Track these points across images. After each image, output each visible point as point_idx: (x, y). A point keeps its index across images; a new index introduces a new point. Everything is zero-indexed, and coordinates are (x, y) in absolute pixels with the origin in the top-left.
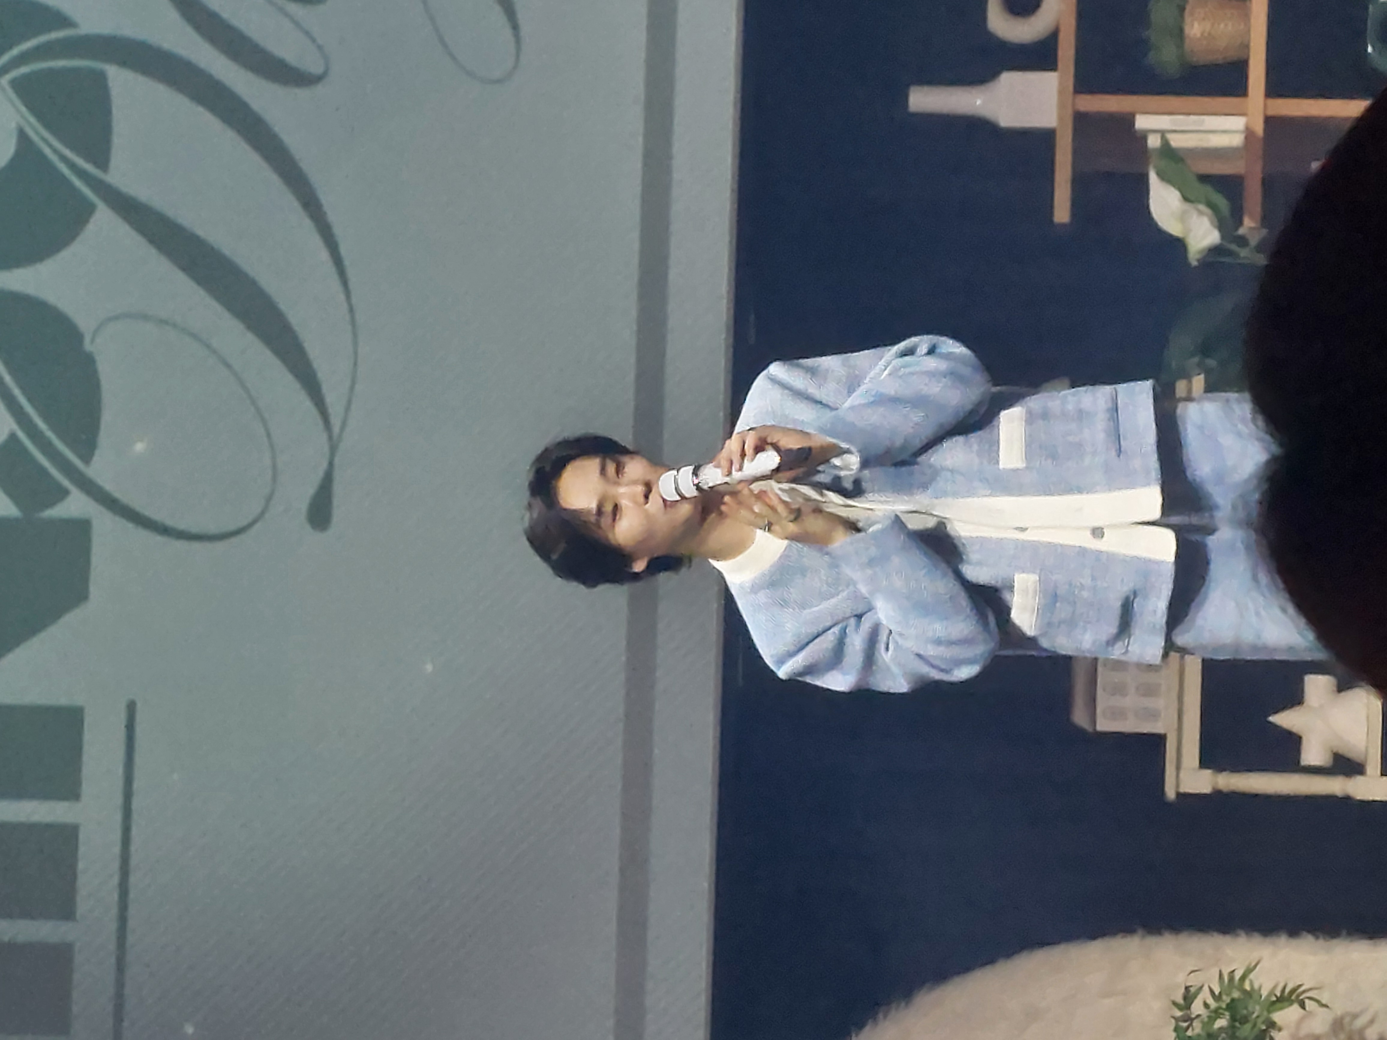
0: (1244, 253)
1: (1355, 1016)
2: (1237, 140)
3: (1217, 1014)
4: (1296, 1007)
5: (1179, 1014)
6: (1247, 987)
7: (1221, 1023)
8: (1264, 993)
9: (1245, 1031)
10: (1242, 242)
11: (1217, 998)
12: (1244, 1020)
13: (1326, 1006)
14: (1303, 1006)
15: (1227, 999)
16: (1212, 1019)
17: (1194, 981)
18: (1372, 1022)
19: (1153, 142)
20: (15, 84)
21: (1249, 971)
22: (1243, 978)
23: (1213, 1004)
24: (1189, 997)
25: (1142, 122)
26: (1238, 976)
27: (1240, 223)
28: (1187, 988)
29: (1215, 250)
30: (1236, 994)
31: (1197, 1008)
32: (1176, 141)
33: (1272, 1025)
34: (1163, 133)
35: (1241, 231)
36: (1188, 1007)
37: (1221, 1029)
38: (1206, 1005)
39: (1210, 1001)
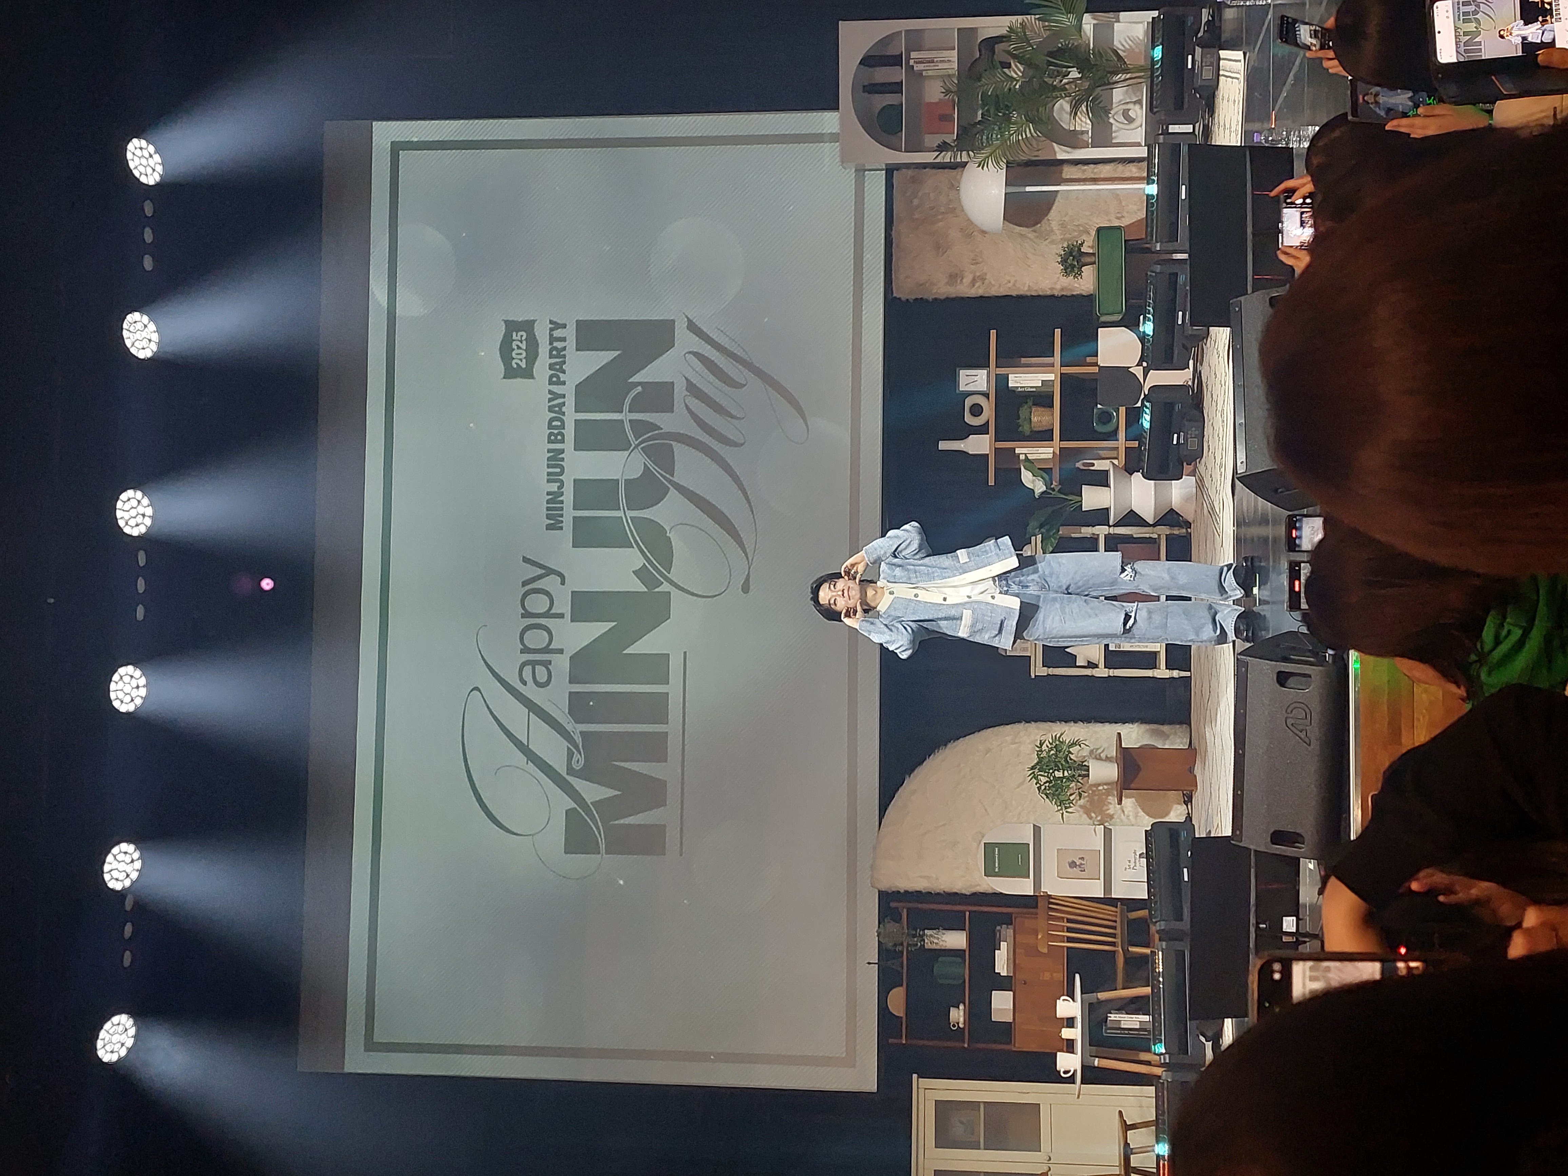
0: (1053, 493)
1: (1097, 749)
2: (1051, 456)
3: (1052, 749)
4: (1078, 746)
5: (1038, 749)
6: (1061, 740)
7: (1052, 752)
8: (1067, 742)
9: (1061, 755)
10: (1053, 490)
11: (1051, 744)
12: (1060, 752)
13: (1088, 746)
14: (1080, 746)
15: (1054, 744)
16: (1050, 751)
17: (1043, 738)
18: (1103, 751)
19: (1022, 457)
20: (642, 449)
21: (1062, 734)
22: (1059, 737)
23: (1050, 746)
24: (1041, 744)
25: (1018, 451)
26: (1058, 736)
27: (1052, 484)
28: (1041, 741)
29: (1043, 493)
30: (1057, 743)
31: (1044, 747)
32: (1030, 457)
33: (1070, 752)
34: (1025, 454)
35: (1052, 486)
36: (1041, 747)
37: (1053, 754)
38: (1047, 746)
39: (1049, 745)
